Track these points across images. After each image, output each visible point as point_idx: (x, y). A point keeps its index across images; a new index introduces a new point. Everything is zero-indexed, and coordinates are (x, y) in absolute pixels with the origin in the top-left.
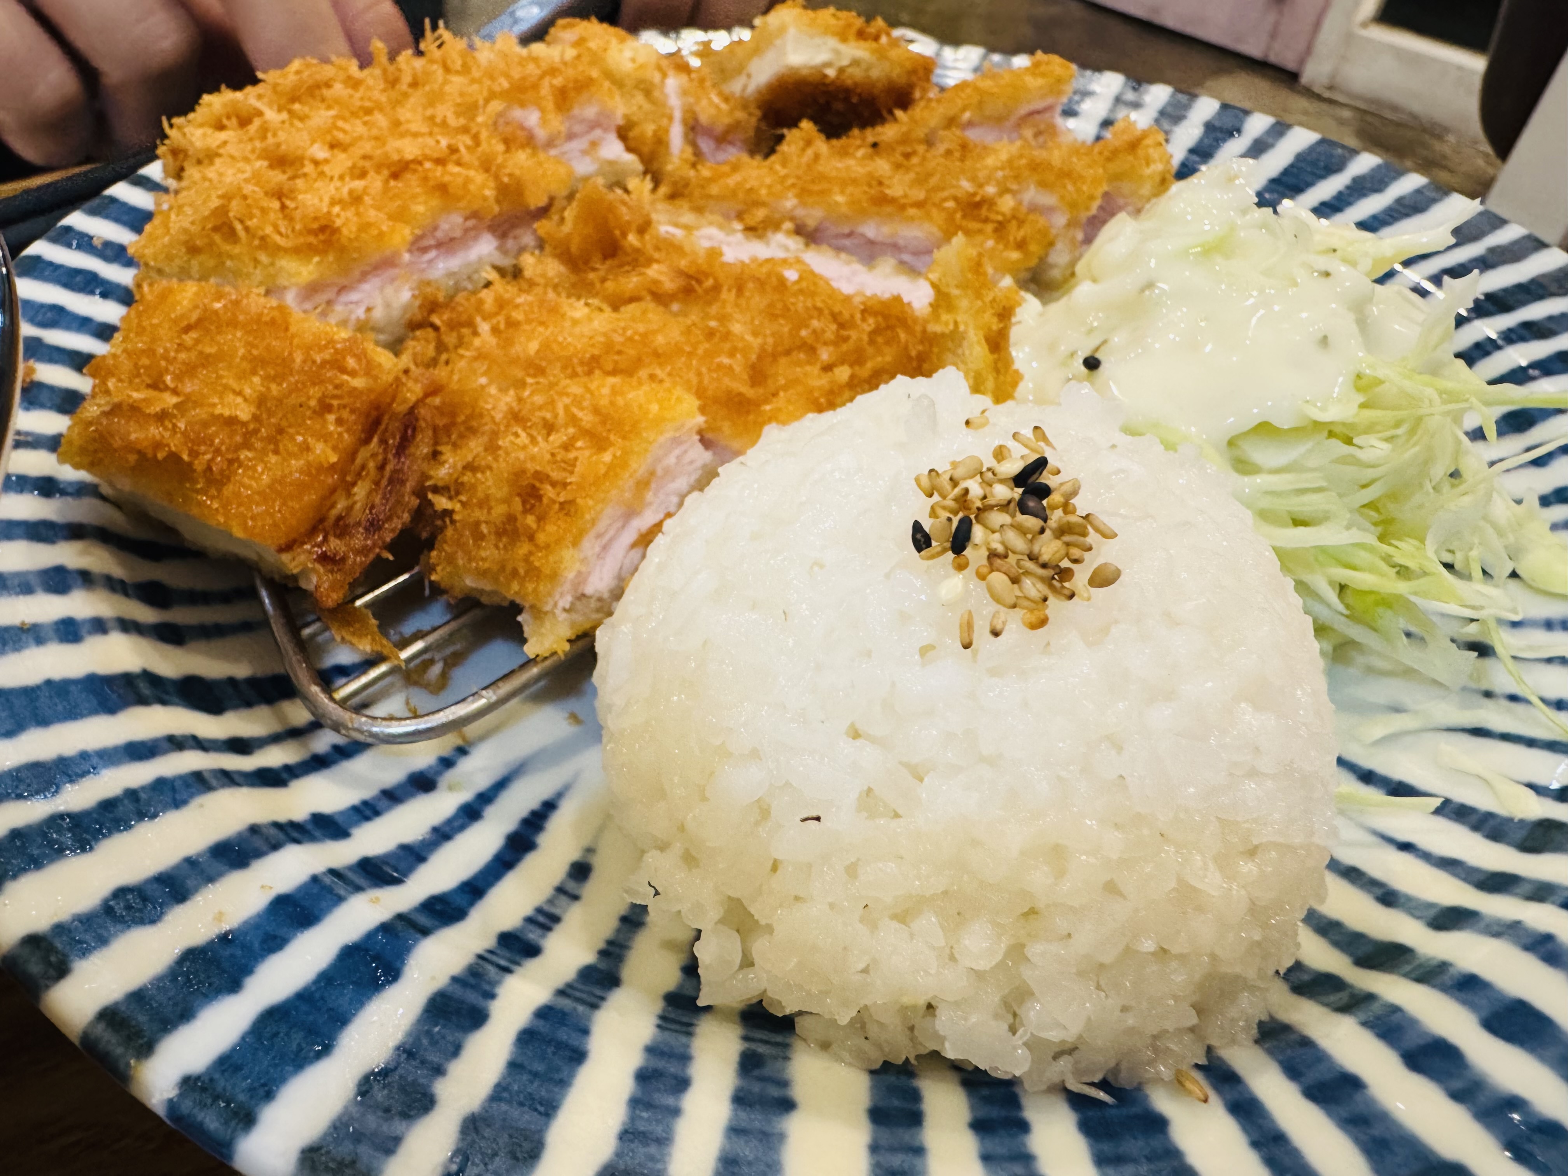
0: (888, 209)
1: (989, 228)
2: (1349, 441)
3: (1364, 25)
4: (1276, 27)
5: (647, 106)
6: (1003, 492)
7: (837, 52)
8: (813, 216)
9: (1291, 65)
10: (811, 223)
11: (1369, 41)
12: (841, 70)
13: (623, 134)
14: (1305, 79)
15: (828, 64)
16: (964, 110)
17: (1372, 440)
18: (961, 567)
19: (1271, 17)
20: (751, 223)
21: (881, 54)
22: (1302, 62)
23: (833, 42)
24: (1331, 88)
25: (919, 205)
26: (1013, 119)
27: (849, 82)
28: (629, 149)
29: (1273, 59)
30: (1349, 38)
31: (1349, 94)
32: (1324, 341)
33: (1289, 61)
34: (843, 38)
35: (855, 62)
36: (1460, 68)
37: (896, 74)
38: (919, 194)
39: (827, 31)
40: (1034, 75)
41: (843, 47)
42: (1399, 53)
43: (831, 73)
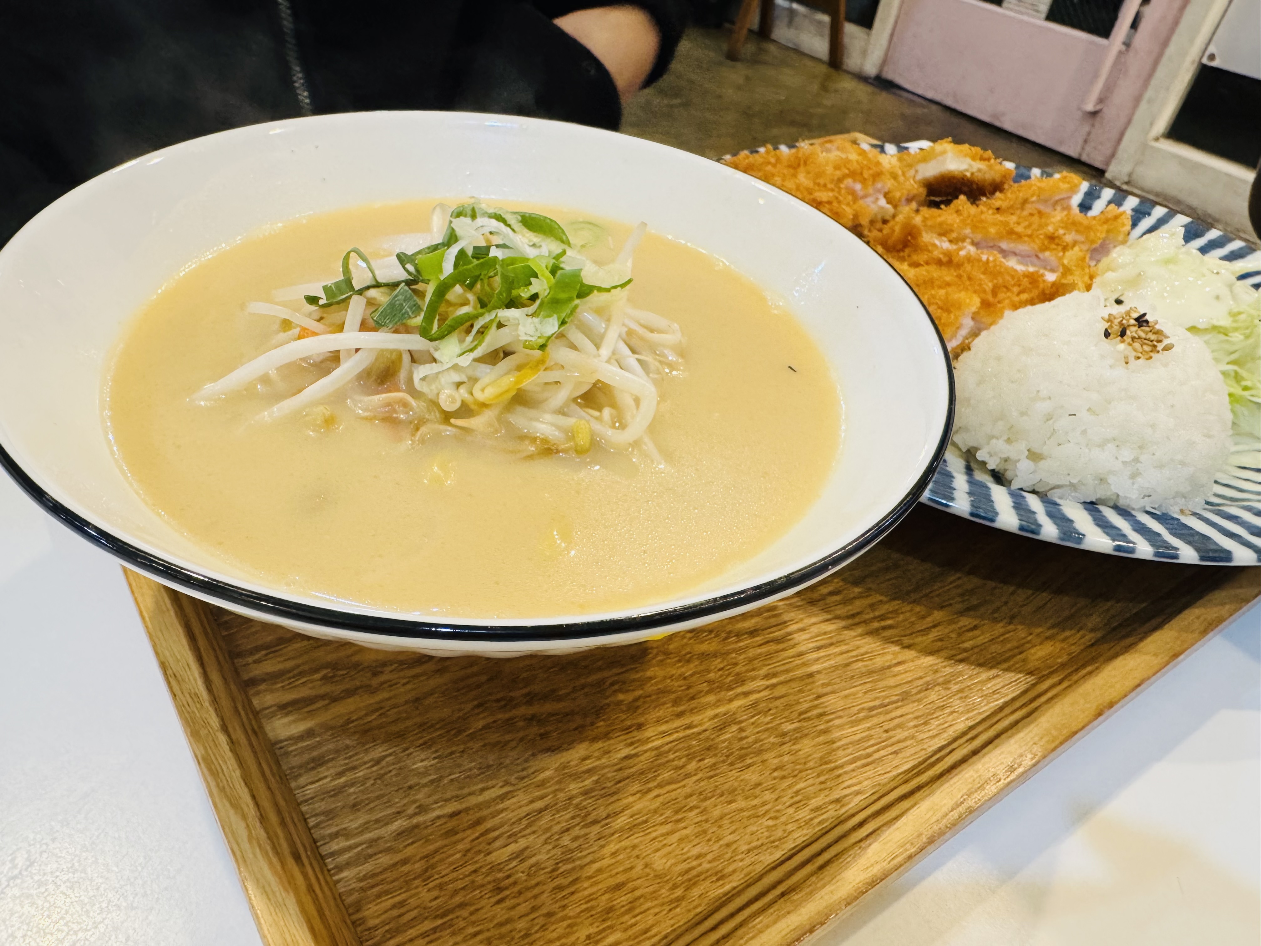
0: (1014, 236)
1: (1060, 248)
2: (1227, 335)
3: (1157, 139)
4: (1089, 134)
5: (896, 184)
6: (1133, 322)
7: (970, 166)
8: (978, 237)
9: (1098, 164)
10: (976, 241)
11: (1159, 150)
12: (972, 174)
13: (886, 195)
14: (1108, 175)
15: (967, 170)
16: (1032, 196)
17: (1236, 334)
18: (1122, 342)
19: (1086, 128)
20: (951, 238)
21: (990, 167)
22: (1108, 163)
23: (969, 160)
24: (1127, 183)
25: (1030, 236)
26: (1052, 201)
27: (976, 179)
28: (888, 203)
29: (1084, 158)
30: (1144, 147)
31: (1142, 189)
32: (1218, 298)
33: (1097, 160)
34: (973, 158)
35: (979, 170)
36: (1228, 175)
37: (998, 178)
38: (1029, 232)
39: (966, 155)
40: (1063, 182)
41: (973, 163)
42: (1183, 161)
43: (968, 174)
